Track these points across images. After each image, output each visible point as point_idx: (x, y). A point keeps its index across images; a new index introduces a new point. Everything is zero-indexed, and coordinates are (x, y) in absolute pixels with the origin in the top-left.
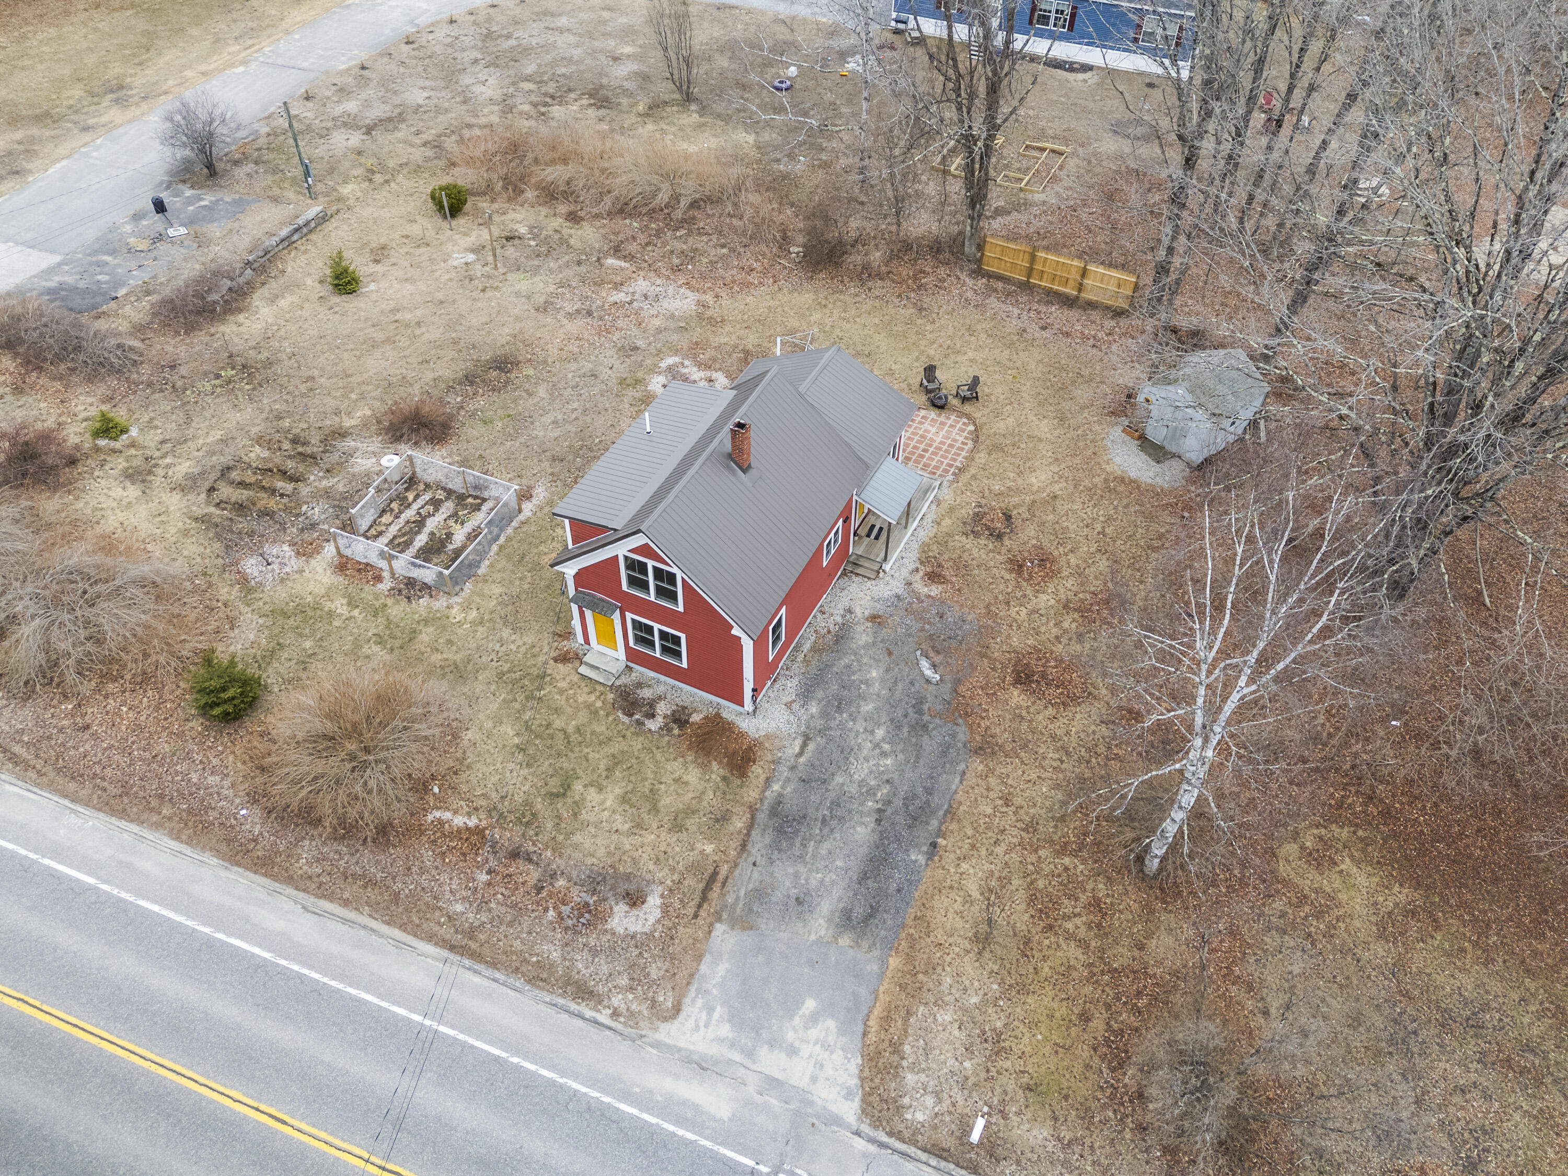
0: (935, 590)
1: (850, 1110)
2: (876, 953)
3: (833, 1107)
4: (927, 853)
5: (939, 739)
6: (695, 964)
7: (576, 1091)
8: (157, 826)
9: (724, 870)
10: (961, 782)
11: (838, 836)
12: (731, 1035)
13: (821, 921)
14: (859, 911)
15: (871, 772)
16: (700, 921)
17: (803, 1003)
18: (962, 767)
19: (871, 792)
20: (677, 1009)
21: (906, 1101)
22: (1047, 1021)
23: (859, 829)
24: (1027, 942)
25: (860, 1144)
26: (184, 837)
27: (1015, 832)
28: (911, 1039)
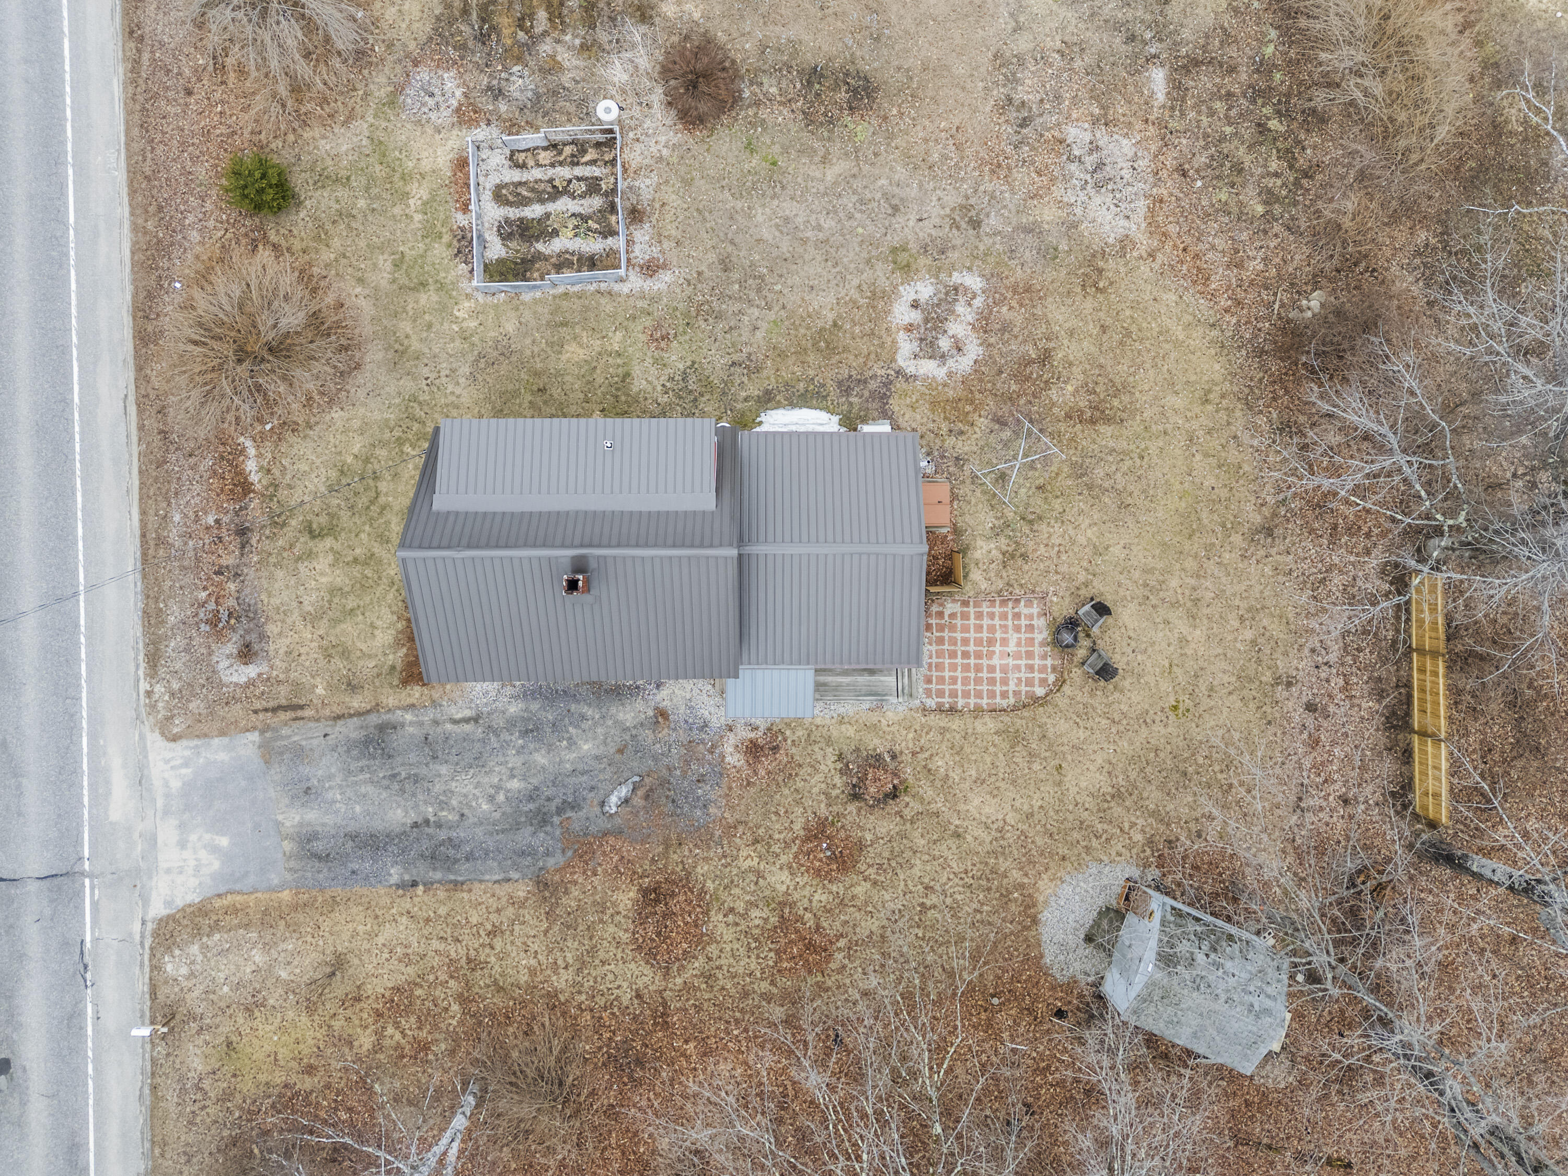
0: (734, 759)
1: (158, 909)
2: (288, 876)
3: (154, 894)
4: (403, 881)
5: (535, 842)
6: (216, 733)
7: (80, 698)
8: (135, 228)
9: (307, 713)
10: (495, 882)
11: (384, 795)
12: (174, 790)
13: (297, 818)
14: (319, 846)
15: (465, 796)
16: (253, 717)
17: (222, 835)
18: (514, 875)
19: (443, 805)
20: (175, 739)
21: (177, 952)
22: (292, 1040)
23: (399, 811)
24: (358, 999)
25: (137, 927)
26: (136, 258)
27: (462, 952)
28: (226, 936)
